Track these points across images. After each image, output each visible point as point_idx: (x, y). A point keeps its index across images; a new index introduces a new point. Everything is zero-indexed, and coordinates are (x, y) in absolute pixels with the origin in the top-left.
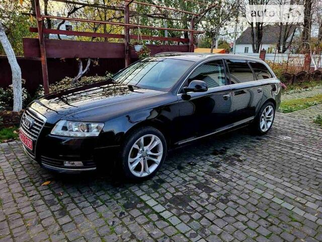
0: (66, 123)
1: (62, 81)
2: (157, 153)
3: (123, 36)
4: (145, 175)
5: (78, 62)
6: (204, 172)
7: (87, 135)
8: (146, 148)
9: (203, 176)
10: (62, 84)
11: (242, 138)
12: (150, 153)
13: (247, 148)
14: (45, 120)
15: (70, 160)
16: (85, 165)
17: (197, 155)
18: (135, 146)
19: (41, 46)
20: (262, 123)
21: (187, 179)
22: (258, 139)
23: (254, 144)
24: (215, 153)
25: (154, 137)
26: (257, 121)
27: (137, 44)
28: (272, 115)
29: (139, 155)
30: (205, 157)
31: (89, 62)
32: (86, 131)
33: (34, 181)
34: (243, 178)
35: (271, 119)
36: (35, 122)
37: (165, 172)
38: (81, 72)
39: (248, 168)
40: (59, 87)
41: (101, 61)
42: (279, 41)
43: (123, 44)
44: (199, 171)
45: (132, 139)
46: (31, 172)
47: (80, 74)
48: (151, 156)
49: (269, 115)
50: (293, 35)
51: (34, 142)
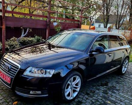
0: (32, 69)
1: (11, 39)
2: (78, 86)
3: (46, 17)
4: (72, 98)
5: (21, 29)
6: (101, 97)
7: (45, 76)
8: (73, 83)
9: (101, 99)
10: (11, 41)
11: (113, 76)
12: (74, 86)
13: (118, 83)
14: (20, 66)
15: (33, 90)
16: (42, 94)
17: (94, 86)
18: (69, 82)
19: (3, 20)
20: (123, 69)
21: (93, 101)
22: (121, 77)
23: (121, 80)
24: (102, 85)
25: (77, 77)
26: (121, 68)
27: (55, 22)
28: (127, 64)
29: (70, 87)
30: (98, 87)
31: (28, 30)
32: (44, 73)
33: (8, 101)
34: (123, 101)
35: (127, 67)
36: (12, 67)
37: (80, 96)
38: (23, 35)
39: (122, 94)
40: (9, 42)
41: (33, 29)
42: (116, 23)
43: (46, 21)
44: (98, 96)
45: (68, 79)
46: (4, 96)
47: (22, 36)
48: (75, 87)
49: (126, 64)
50: (123, 20)
51: (12, 79)
